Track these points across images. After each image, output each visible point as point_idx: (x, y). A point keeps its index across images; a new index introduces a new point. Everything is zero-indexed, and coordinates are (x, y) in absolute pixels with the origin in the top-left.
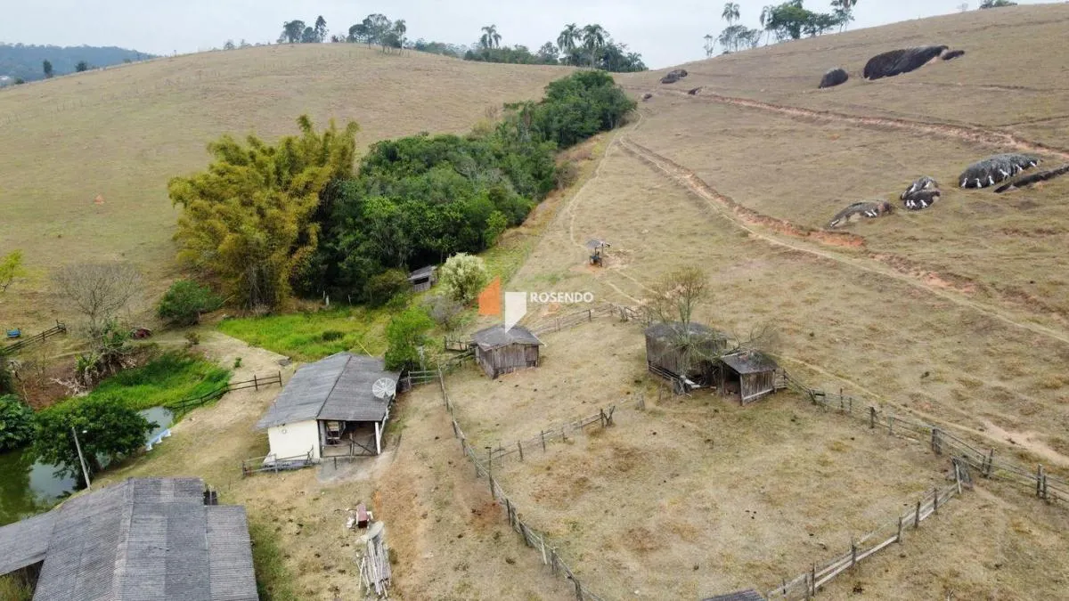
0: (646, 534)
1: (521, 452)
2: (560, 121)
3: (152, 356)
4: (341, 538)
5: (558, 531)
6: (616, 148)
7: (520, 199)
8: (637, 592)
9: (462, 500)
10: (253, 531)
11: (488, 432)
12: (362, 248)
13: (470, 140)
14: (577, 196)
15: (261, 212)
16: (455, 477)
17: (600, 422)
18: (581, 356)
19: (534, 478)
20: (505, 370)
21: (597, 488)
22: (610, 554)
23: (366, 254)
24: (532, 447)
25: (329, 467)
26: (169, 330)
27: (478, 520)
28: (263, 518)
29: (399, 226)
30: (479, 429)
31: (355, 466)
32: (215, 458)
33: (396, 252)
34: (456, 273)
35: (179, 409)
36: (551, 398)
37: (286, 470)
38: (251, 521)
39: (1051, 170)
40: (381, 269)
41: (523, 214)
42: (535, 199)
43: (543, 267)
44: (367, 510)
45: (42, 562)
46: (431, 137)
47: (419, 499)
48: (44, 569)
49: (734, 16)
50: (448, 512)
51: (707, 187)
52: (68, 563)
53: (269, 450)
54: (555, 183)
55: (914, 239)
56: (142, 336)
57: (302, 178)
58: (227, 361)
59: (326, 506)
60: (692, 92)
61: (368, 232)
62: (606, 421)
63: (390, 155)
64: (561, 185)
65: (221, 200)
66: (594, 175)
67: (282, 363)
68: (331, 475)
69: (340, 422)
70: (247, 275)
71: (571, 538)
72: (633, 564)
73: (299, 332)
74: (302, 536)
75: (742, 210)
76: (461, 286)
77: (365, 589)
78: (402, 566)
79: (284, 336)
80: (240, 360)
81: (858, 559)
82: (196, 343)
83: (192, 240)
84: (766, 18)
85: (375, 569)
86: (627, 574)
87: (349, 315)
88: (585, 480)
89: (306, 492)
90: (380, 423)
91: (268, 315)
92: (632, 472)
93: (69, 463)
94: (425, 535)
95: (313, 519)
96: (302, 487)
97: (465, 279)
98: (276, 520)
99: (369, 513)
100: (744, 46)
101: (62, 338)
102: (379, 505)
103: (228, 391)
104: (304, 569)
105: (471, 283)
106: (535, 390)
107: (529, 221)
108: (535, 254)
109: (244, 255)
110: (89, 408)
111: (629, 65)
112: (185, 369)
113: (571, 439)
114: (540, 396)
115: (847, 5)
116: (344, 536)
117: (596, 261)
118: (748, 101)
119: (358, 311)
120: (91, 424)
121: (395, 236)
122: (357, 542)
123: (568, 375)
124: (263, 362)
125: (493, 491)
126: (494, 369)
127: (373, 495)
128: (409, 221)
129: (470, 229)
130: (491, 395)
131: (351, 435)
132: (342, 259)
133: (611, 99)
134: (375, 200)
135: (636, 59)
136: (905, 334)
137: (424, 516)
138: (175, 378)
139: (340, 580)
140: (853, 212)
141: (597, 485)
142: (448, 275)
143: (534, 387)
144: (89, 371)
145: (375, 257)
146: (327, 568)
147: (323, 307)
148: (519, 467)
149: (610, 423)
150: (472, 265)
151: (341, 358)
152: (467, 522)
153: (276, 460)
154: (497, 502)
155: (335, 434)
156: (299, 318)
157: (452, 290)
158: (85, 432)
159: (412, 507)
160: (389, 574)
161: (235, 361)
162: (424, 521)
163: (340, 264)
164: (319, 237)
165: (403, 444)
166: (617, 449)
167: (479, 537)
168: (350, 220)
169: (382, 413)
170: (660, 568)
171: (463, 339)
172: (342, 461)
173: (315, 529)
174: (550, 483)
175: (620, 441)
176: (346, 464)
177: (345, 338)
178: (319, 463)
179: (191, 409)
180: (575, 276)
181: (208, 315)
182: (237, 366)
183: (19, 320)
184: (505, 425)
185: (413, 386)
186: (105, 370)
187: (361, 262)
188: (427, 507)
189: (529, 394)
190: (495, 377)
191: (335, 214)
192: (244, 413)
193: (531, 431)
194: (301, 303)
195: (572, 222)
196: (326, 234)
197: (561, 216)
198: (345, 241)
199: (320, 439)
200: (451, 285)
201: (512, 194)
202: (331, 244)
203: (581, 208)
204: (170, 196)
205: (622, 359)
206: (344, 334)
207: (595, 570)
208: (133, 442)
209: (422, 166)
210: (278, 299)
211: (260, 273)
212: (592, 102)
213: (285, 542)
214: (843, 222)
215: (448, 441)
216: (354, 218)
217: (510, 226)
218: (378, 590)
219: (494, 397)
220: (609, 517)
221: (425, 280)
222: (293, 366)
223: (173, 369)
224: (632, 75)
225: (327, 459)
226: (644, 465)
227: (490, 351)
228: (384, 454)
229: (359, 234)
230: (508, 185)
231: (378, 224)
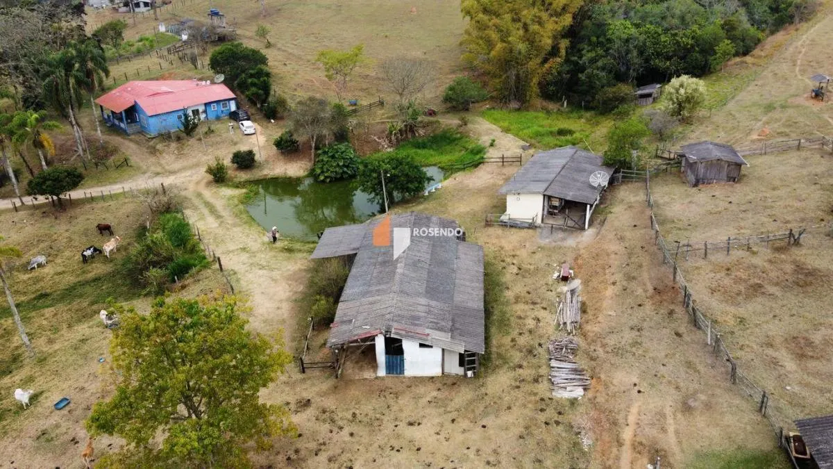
0: (810, 343)
1: (706, 250)
3: (435, 130)
4: (547, 284)
5: (725, 321)
7: (752, 31)
8: (788, 388)
10: (487, 265)
11: (680, 229)
12: (600, 64)
14: (812, 31)
15: (525, 27)
16: (645, 260)
17: (787, 240)
18: (781, 180)
19: (714, 275)
20: (706, 181)
21: (770, 295)
22: (770, 352)
23: (603, 69)
24: (717, 249)
25: (546, 232)
26: (449, 112)
27: (658, 297)
28: (495, 258)
29: (635, 47)
30: (673, 225)
31: (566, 234)
32: (468, 209)
33: (628, 69)
34: (677, 92)
35: (448, 170)
36: (744, 211)
37: (516, 227)
38: (486, 258)
40: (613, 82)
41: (752, 44)
42: (767, 32)
43: (762, 96)
44: (570, 269)
45: (356, 254)
47: (612, 270)
48: (357, 258)
50: (633, 285)
52: (370, 258)
53: (506, 211)
54: (792, 17)
56: (430, 114)
57: (561, 1)
58: (485, 140)
59: (540, 259)
61: (608, 49)
62: (793, 240)
64: (797, 19)
65: (498, 15)
67: (524, 148)
68: (547, 237)
69: (561, 199)
70: (508, 77)
71: (736, 330)
72: (790, 364)
73: (540, 126)
74: (519, 276)
76: (680, 104)
77: (559, 325)
78: (590, 316)
79: (529, 127)
80: (494, 141)
82: (465, 125)
83: (473, 46)
85: (568, 312)
86: (782, 372)
87: (580, 118)
88: (760, 286)
89: (527, 246)
90: (591, 206)
91: (519, 110)
92: (809, 289)
93: (377, 194)
94: (612, 298)
95: (529, 266)
96: (525, 241)
97: (684, 99)
98: (503, 261)
99: (571, 271)
101: (381, 109)
102: (580, 267)
103: (483, 162)
104: (517, 299)
105: (689, 102)
106: (730, 202)
107: (756, 52)
108: (756, 82)
109: (509, 61)
110: (393, 159)
112: (456, 142)
113: (755, 249)
114: (733, 207)
116: (550, 283)
117: (818, 94)
119: (588, 114)
120: (393, 171)
121: (629, 55)
122: (559, 290)
123: (765, 194)
124: (510, 145)
125: (675, 278)
126: (696, 179)
127: (576, 259)
128: (644, 43)
129: (698, 55)
130: (689, 200)
131: (567, 211)
132: (582, 72)
134: (618, 23)
137: (614, 284)
138: (448, 148)
139: (542, 314)
141: (770, 293)
142: (670, 93)
143: (730, 200)
144: (395, 134)
145: (610, 72)
146: (534, 303)
147: (561, 108)
148: (701, 263)
149: (797, 243)
150: (694, 86)
151: (568, 151)
152: (648, 295)
153: (509, 219)
154: (676, 286)
155: (555, 207)
156: (541, 115)
157: (671, 106)
158: (388, 175)
159: (605, 274)
160: (578, 318)
161: (490, 141)
162: (612, 287)
163: (580, 75)
164: (567, 52)
165: (607, 226)
166: (798, 266)
167: (655, 310)
168: (594, 39)
169: (594, 198)
170: (817, 374)
171: (674, 149)
172: (556, 229)
173: (529, 274)
174: (727, 281)
175: (803, 260)
176: (560, 232)
177: (574, 135)
178: (540, 227)
179: (456, 172)
180: (793, 107)
181: (476, 105)
182: (492, 145)
183: (357, 93)
184: (696, 227)
185: (622, 181)
186: (404, 136)
187: (597, 75)
188: (618, 277)
189: (722, 205)
190: (696, 185)
191: (583, 33)
192: (492, 181)
193: (720, 235)
194: (544, 104)
195: (800, 56)
196: (574, 49)
197: (791, 49)
198: (588, 56)
199: (543, 209)
200: (671, 102)
201: (745, 25)
202: (576, 58)
203: (813, 43)
204: (462, 11)
205: (823, 189)
206: (574, 132)
207: (753, 360)
208: (416, 188)
210: (528, 98)
211: (518, 76)
213: (507, 278)
215: (644, 230)
216: (598, 37)
217: (737, 54)
218: (569, 328)
219: (690, 202)
220: (777, 322)
221: (649, 95)
222: (531, 151)
223: (448, 141)
225: (546, 225)
226: (823, 286)
227: (696, 163)
228: (590, 230)
229: (600, 51)
230: (743, 16)
231: (617, 44)
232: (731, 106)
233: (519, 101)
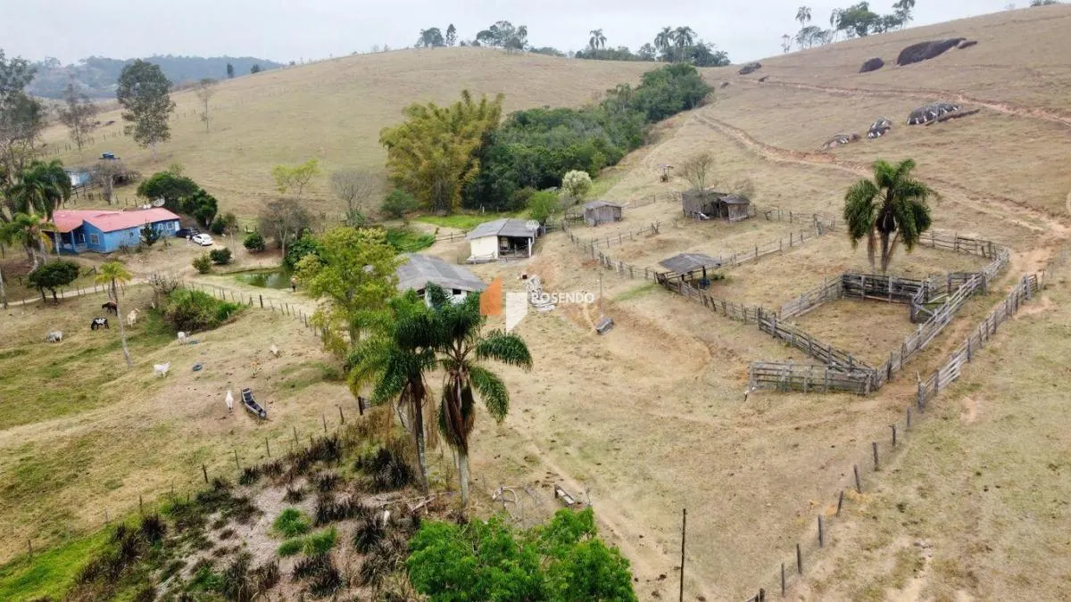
2: (651, 102)
4: (514, 281)
6: (693, 120)
7: (615, 148)
9: (576, 261)
12: (507, 174)
13: (580, 112)
14: (658, 148)
15: (445, 147)
16: (573, 255)
17: (651, 231)
18: (646, 216)
19: (615, 253)
20: (601, 222)
23: (510, 179)
24: (614, 243)
25: (503, 262)
27: (585, 266)
29: (532, 161)
30: (586, 241)
31: (518, 260)
33: (529, 178)
34: (571, 183)
36: (626, 229)
37: (480, 263)
39: (964, 112)
40: (520, 187)
41: (618, 158)
42: (627, 150)
43: (630, 184)
46: (551, 109)
47: (554, 262)
49: (806, 18)
50: (570, 265)
51: (751, 139)
53: (471, 256)
54: (643, 141)
55: (864, 153)
57: (469, 128)
58: (428, 233)
59: (504, 273)
60: (762, 80)
61: (512, 164)
62: (655, 231)
63: (522, 121)
64: (647, 142)
66: (673, 137)
68: (505, 264)
69: (509, 237)
70: (434, 188)
73: (469, 222)
75: (769, 148)
76: (574, 189)
79: (459, 223)
80: (437, 231)
81: (759, 255)
82: (407, 225)
84: (835, 19)
87: (498, 216)
88: (641, 252)
89: (493, 269)
90: (531, 238)
91: (446, 216)
92: (666, 249)
94: (559, 272)
95: (498, 277)
96: (491, 267)
97: (577, 186)
100: (817, 44)
102: (533, 272)
103: (434, 242)
105: (580, 188)
107: (621, 162)
108: (624, 179)
109: (433, 175)
111: (717, 61)
112: (403, 238)
113: (635, 239)
114: (620, 229)
115: (906, 8)
116: (516, 281)
117: (665, 179)
118: (803, 84)
119: (505, 214)
121: (529, 168)
122: (523, 283)
123: (638, 222)
124: (451, 231)
125: (593, 254)
126: (595, 222)
127: (529, 268)
128: (539, 159)
129: (580, 165)
130: (593, 231)
131: (515, 247)
132: (494, 182)
133: (694, 85)
134: (515, 146)
135: (723, 57)
136: (832, 192)
140: (833, 141)
141: (647, 254)
142: (567, 184)
143: (618, 227)
145: (515, 181)
147: (481, 213)
149: (657, 232)
150: (582, 177)
152: (580, 266)
153: (475, 258)
154: (595, 256)
155: (505, 248)
156: (466, 216)
157: (569, 192)
159: (551, 266)
161: (434, 232)
162: (558, 268)
163: (493, 185)
164: (479, 166)
166: (660, 241)
167: (585, 270)
168: (499, 157)
172: (510, 259)
175: (661, 238)
176: (513, 260)
178: (498, 260)
180: (650, 186)
181: (409, 214)
182: (436, 234)
185: (546, 230)
187: (506, 184)
189: (613, 229)
190: (595, 225)
191: (489, 153)
192: (448, 249)
194: (466, 211)
195: (652, 162)
196: (482, 166)
197: (644, 160)
198: (496, 169)
199: (498, 248)
200: (568, 189)
201: (610, 145)
202: (487, 172)
203: (659, 154)
204: (379, 142)
205: (669, 214)
209: (545, 128)
210: (453, 206)
211: (442, 186)
212: (677, 87)
214: (826, 147)
215: (570, 245)
216: (502, 156)
217: (608, 165)
223: (394, 238)
224: (716, 69)
225: (502, 259)
226: (672, 246)
227: (592, 210)
228: (534, 257)
229: (505, 166)
230: (608, 140)
231: (517, 161)
232: (610, 192)
233: (444, 209)
